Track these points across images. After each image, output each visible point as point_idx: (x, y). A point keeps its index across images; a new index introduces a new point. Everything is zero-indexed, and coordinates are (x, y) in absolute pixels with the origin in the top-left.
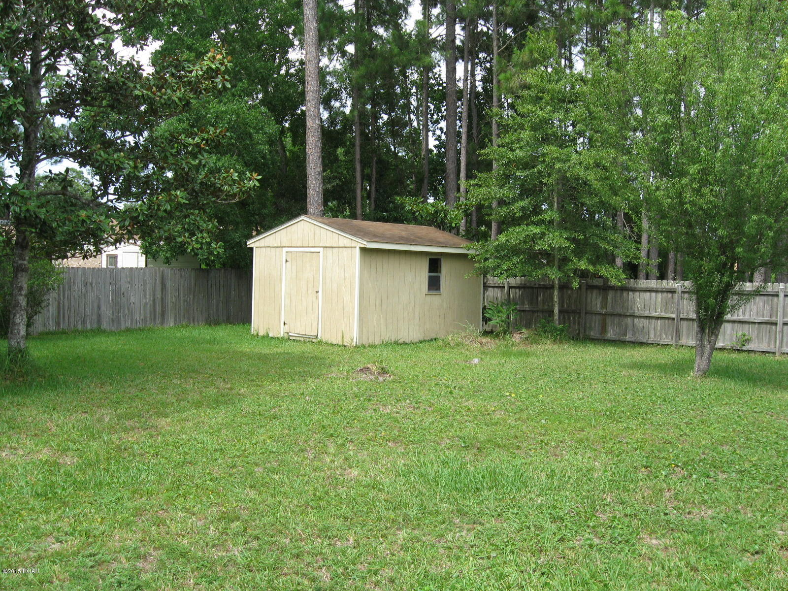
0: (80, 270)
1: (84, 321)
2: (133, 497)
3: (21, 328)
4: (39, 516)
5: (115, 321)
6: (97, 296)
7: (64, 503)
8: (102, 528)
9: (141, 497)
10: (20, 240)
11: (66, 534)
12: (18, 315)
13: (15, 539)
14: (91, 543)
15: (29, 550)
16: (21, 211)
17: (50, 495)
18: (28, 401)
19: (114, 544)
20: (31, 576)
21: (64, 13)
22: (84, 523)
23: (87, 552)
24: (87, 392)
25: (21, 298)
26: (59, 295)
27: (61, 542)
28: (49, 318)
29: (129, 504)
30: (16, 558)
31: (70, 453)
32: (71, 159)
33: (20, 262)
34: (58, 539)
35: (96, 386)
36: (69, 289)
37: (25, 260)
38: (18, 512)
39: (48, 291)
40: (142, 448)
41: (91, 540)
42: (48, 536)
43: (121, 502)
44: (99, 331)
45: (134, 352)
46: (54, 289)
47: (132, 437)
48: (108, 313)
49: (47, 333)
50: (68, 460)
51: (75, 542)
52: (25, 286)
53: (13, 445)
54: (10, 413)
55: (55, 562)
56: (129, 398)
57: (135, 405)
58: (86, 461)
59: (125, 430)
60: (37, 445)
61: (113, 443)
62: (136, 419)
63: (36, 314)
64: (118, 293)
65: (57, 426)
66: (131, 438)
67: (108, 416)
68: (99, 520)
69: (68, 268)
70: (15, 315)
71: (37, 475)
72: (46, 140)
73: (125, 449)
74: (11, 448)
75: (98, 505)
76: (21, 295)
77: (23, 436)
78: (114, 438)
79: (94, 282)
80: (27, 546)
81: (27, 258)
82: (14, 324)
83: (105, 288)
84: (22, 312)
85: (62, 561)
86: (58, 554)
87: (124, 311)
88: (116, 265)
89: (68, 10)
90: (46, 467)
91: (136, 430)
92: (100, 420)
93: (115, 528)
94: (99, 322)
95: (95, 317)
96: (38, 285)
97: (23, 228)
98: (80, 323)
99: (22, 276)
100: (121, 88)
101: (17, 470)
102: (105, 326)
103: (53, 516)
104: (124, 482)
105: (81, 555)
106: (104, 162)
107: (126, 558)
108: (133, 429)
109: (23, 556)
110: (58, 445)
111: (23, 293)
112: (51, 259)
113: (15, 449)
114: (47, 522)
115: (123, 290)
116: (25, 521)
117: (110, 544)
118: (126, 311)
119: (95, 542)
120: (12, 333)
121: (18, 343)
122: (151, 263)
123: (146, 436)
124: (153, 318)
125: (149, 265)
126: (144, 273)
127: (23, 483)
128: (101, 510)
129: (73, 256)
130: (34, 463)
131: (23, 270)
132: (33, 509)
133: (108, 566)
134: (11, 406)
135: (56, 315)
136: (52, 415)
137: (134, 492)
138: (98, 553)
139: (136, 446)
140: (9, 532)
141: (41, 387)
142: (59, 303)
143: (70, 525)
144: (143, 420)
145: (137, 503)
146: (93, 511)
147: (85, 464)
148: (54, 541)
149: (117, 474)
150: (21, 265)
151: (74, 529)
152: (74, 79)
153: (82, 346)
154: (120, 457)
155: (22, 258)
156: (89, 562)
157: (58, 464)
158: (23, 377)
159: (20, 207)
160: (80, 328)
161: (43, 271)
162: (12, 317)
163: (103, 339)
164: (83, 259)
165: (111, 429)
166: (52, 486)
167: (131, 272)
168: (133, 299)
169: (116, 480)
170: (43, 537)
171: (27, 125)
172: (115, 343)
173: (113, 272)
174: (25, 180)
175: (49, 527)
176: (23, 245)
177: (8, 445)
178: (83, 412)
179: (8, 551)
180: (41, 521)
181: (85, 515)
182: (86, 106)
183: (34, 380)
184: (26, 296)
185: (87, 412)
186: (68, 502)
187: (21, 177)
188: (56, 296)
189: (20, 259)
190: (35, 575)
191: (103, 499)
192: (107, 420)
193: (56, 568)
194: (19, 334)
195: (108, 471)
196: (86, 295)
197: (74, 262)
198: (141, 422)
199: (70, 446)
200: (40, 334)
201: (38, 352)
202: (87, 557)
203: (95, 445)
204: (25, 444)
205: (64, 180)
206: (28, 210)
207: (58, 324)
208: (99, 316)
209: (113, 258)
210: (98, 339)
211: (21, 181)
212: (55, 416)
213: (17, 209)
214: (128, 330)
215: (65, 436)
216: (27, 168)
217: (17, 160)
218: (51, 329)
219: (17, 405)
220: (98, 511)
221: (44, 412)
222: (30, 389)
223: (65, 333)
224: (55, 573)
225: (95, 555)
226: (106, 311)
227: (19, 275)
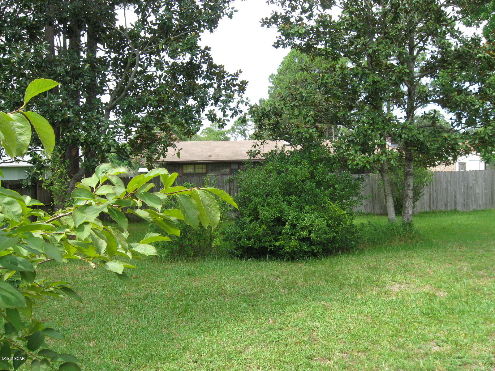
0: (443, 173)
1: (446, 205)
2: (486, 322)
3: (409, 210)
4: (425, 328)
5: (465, 205)
6: (454, 189)
7: (440, 321)
8: (466, 341)
9: (491, 323)
10: (408, 157)
11: (443, 341)
12: (408, 202)
13: (411, 340)
14: (459, 350)
15: (420, 348)
16: (408, 137)
17: (431, 315)
18: (415, 254)
19: (474, 352)
20: (422, 365)
21: (428, 14)
22: (454, 336)
23: (457, 355)
24: (451, 251)
25: (409, 191)
26: (430, 189)
27: (439, 346)
28: (424, 203)
29: (483, 327)
30: (412, 352)
31: (442, 289)
32: (437, 104)
33: (408, 170)
34: (438, 344)
35: (457, 247)
36: (436, 185)
37: (411, 168)
38: (412, 324)
39: (423, 187)
40: (489, 290)
41: (458, 347)
42: (431, 341)
43: (477, 325)
44: (455, 211)
45: (480, 225)
46: (427, 185)
47: (483, 282)
48: (461, 200)
49: (423, 213)
50: (441, 294)
51: (448, 348)
52: (412, 184)
53: (408, 281)
54: (404, 261)
55: (436, 358)
56: (479, 256)
57: (483, 261)
58: (453, 295)
59: (478, 277)
60: (422, 283)
61: (470, 285)
62: (484, 270)
63: (416, 201)
64: (468, 187)
65: (434, 271)
66: (481, 283)
67: (465, 266)
68: (463, 335)
69: (436, 172)
70: (406, 202)
71: (423, 301)
72: (421, 94)
73: (478, 290)
74: (406, 283)
75: (462, 325)
76: (409, 189)
77: (413, 276)
78: (471, 282)
79: (452, 180)
80: (419, 345)
81: (412, 167)
82: (406, 207)
83: (459, 184)
84: (410, 200)
85: (440, 359)
86: (438, 353)
87: (471, 199)
88: (465, 169)
89: (430, 11)
90: (428, 297)
91: (485, 278)
92: (461, 269)
93: (474, 342)
94: (455, 205)
95: (453, 203)
96: (418, 183)
97: (410, 148)
98: (443, 206)
99: (410, 178)
100: (466, 55)
101: (411, 297)
102: (459, 208)
103: (433, 329)
104: (478, 312)
105: (452, 356)
106: (461, 102)
107: (483, 363)
108: (483, 276)
109: (417, 351)
110: (435, 284)
111: (411, 188)
112: (426, 167)
113: (409, 284)
114: (430, 332)
115: (471, 185)
116: (417, 329)
117: (471, 352)
118: (473, 199)
119: (461, 349)
120: (404, 213)
121: (408, 219)
122: (488, 167)
123: (492, 282)
124: (491, 203)
125: (487, 168)
126: (485, 174)
127: (414, 306)
128: (464, 329)
129: (439, 164)
130: (420, 294)
131: (410, 175)
132: (421, 323)
133: (470, 366)
134: (405, 257)
135: (428, 202)
136: (430, 264)
137: (486, 319)
138: (464, 357)
139: (485, 289)
140: (407, 335)
141: (422, 247)
142: (430, 194)
143: (445, 336)
144: (489, 271)
145: (489, 327)
146: (459, 328)
147: (452, 297)
148: (435, 344)
149: (473, 306)
150: (409, 171)
151: (447, 339)
152: (436, 53)
153: (446, 221)
154: (475, 294)
155: (409, 167)
156: (458, 362)
157: (435, 296)
158: (411, 239)
159: (408, 135)
160: (443, 209)
161: (421, 174)
162: (404, 203)
163: (459, 217)
164: (446, 166)
165: (469, 276)
166: (431, 309)
167: (476, 173)
168: (477, 191)
169: (473, 310)
170: (428, 341)
171: (409, 86)
172: (467, 219)
173: (464, 174)
174: (410, 120)
175: (431, 335)
176: (409, 159)
177: (405, 281)
178: (450, 264)
179: (407, 347)
180: (426, 331)
181: (454, 330)
182: (444, 69)
183: (417, 241)
184: (412, 190)
185: (451, 264)
186: (442, 320)
187: (407, 118)
188: (429, 190)
189: (408, 168)
190: (424, 364)
191: (465, 321)
192: (465, 270)
193: (437, 362)
194: (408, 213)
195: (467, 303)
196: (447, 189)
197: (440, 168)
198: (488, 273)
199: (443, 285)
200: (419, 213)
201: (419, 224)
202: (457, 358)
203: (458, 286)
204: (414, 281)
205: (433, 118)
206: (412, 136)
207: (430, 207)
208: (455, 202)
209: (463, 165)
210: (455, 217)
211: (407, 120)
212: (432, 265)
213: (406, 136)
214: (474, 211)
215: (439, 278)
216: (410, 112)
217: (404, 108)
218: (426, 210)
219: (409, 257)
220: (462, 329)
221: (425, 262)
222: (416, 248)
223: (434, 213)
224: (436, 365)
225: (461, 358)
226: (460, 199)
227: (408, 178)
